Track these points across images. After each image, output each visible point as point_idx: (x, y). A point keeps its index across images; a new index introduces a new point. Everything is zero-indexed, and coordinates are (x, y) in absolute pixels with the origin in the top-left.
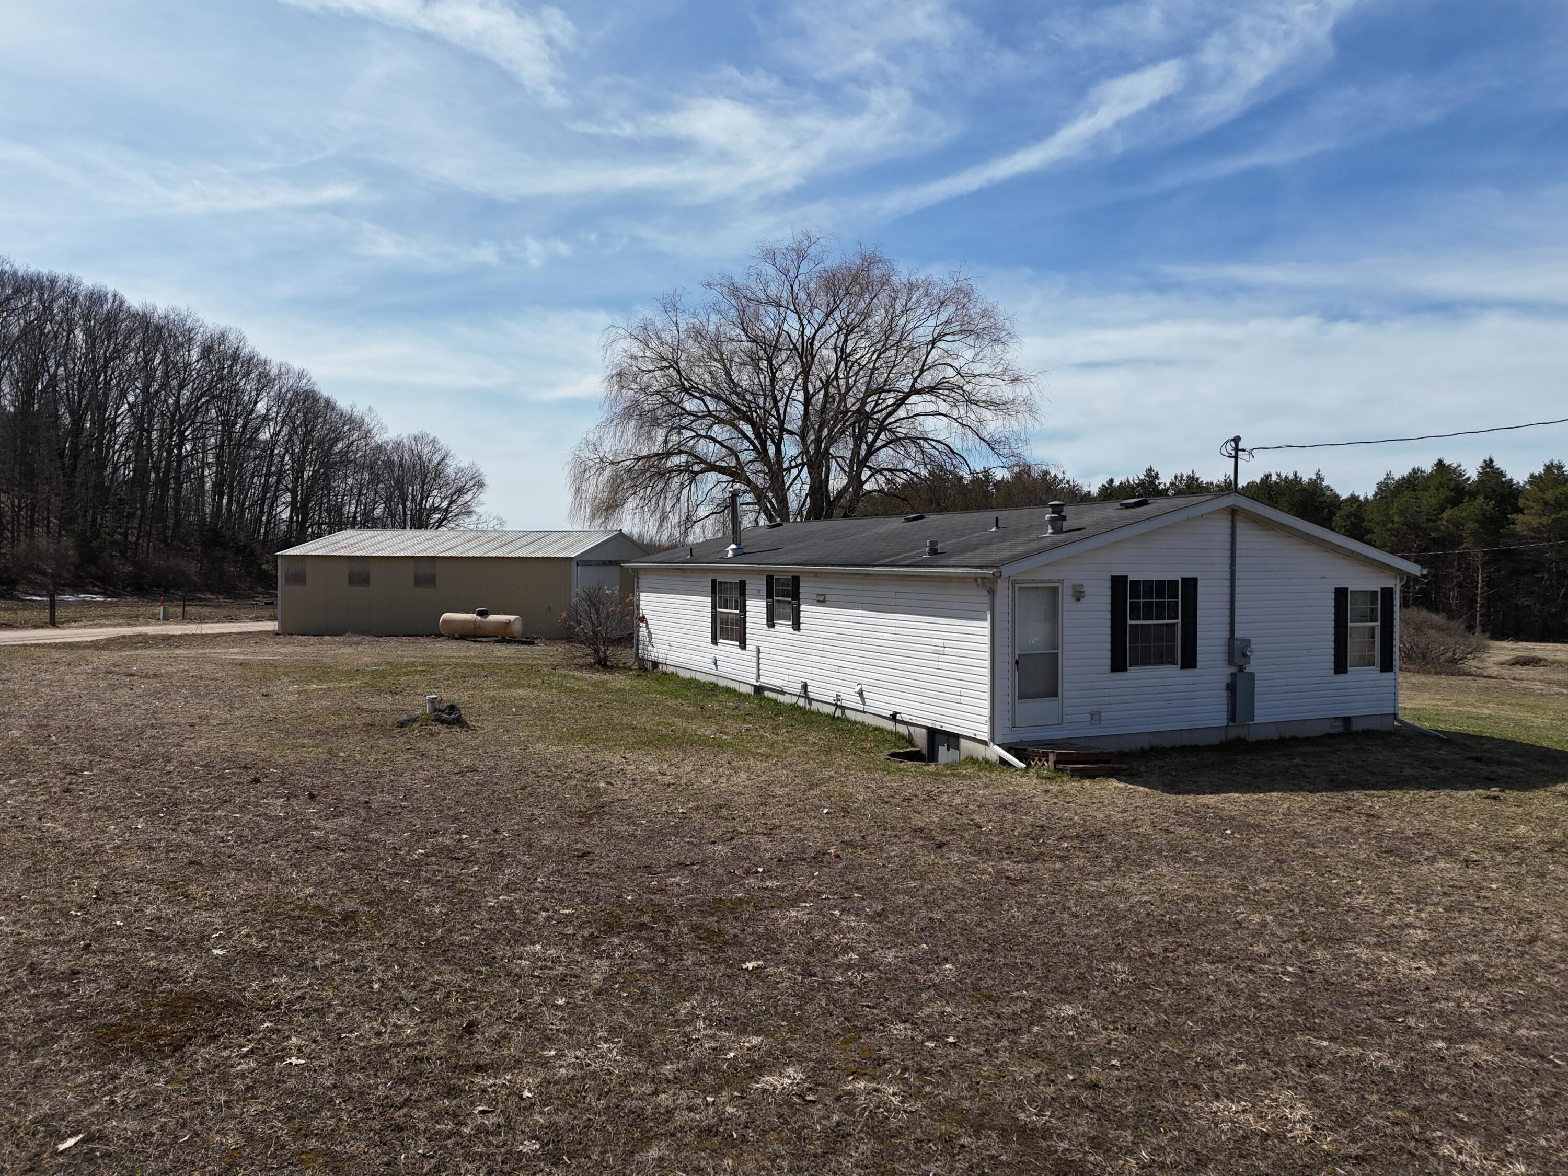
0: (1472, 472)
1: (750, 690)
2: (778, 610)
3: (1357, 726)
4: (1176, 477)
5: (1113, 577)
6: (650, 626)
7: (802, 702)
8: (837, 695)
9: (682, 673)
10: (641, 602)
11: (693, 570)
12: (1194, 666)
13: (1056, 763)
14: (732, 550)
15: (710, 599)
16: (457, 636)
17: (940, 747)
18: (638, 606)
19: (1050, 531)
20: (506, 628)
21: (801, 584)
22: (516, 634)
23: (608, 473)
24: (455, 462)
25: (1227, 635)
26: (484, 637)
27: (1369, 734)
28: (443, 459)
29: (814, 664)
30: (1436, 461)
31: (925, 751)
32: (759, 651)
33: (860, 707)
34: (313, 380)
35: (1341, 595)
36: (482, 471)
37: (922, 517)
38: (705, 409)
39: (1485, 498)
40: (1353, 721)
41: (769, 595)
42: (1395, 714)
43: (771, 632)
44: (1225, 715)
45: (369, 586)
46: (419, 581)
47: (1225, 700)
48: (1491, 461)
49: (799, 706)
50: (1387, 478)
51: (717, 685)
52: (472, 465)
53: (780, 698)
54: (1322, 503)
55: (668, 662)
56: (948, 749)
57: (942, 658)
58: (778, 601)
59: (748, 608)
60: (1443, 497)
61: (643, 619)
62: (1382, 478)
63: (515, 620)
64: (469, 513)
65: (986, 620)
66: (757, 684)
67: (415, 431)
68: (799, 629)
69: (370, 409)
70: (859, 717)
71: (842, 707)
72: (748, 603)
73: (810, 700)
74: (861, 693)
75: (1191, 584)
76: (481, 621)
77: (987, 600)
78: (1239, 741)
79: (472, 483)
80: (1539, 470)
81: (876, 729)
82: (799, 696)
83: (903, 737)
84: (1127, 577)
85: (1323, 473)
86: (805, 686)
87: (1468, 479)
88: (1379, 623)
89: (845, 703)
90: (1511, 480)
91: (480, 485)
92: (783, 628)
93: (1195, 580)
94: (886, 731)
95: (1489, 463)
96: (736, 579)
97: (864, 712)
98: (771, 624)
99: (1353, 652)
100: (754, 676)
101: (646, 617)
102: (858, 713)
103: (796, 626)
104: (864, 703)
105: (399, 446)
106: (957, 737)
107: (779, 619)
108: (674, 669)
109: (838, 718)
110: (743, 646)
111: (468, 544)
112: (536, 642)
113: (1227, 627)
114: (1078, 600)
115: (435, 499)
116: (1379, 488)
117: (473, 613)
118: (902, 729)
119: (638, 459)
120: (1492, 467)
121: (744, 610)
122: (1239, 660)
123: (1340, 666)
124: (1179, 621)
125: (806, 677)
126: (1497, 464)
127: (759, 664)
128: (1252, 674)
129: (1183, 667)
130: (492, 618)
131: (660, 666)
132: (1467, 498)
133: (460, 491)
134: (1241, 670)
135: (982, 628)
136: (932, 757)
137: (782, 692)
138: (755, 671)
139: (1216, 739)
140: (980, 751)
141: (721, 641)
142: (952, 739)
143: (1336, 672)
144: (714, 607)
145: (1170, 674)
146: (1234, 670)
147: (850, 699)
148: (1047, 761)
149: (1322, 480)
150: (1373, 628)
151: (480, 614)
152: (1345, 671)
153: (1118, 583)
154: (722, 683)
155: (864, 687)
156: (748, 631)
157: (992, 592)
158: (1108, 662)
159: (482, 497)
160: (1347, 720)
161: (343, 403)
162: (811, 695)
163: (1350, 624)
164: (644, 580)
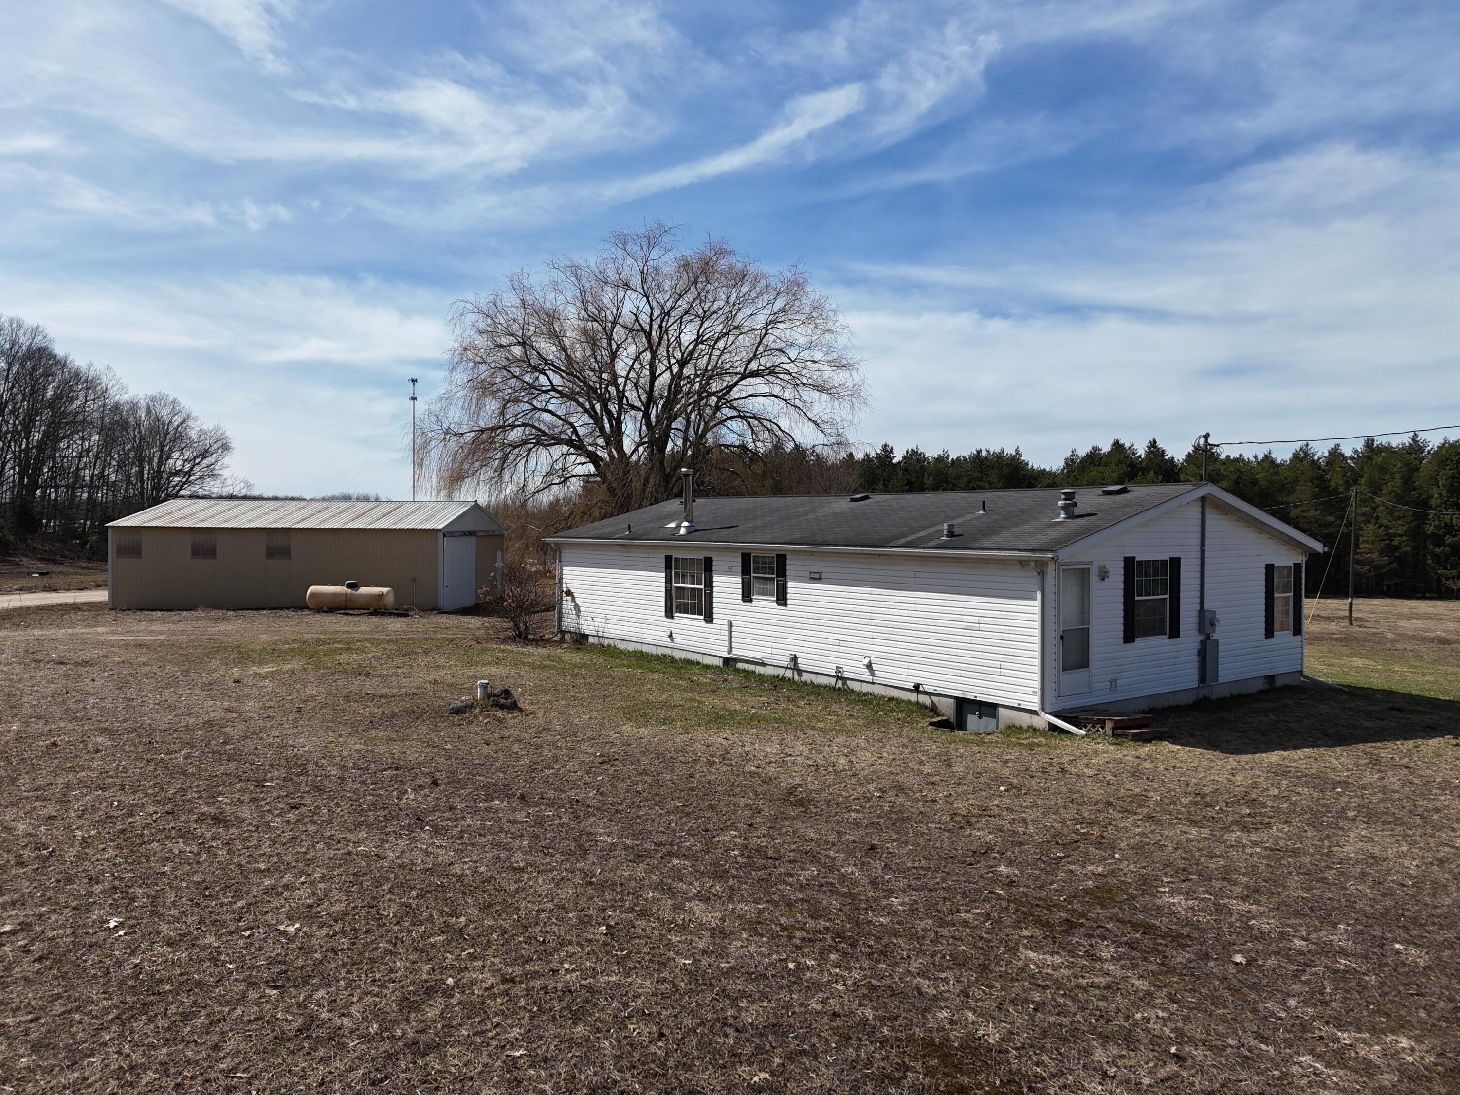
0: (1141, 450)
1: (719, 662)
2: (756, 586)
3: (1279, 683)
4: (907, 452)
5: (1125, 558)
6: (577, 600)
7: (789, 674)
8: (837, 667)
9: (622, 646)
10: (564, 576)
11: (639, 546)
12: (1178, 636)
13: (1114, 729)
14: (686, 527)
15: (663, 575)
16: (325, 609)
17: (969, 716)
18: (561, 579)
19: (1063, 516)
20: (378, 600)
21: (788, 562)
22: (388, 607)
23: (453, 444)
24: (198, 423)
25: (1198, 607)
26: (352, 609)
27: (1287, 688)
28: (183, 422)
29: (805, 638)
30: (1112, 442)
31: (953, 719)
32: (730, 625)
33: (869, 678)
34: (49, 336)
35: (1270, 569)
36: (227, 434)
37: (867, 498)
38: (549, 384)
39: (1155, 472)
40: (1277, 678)
41: (746, 571)
42: (1301, 671)
43: (747, 606)
44: (1197, 678)
45: (215, 558)
46: (271, 553)
47: (1196, 665)
48: (1155, 442)
49: (785, 678)
50: (1073, 455)
51: (673, 658)
52: (218, 428)
53: (759, 669)
54: (1024, 475)
55: (606, 635)
56: (980, 717)
57: (975, 633)
58: (756, 578)
59: (715, 584)
60: (1122, 471)
61: (569, 593)
62: (1068, 454)
63: (388, 592)
64: (214, 476)
65: (1035, 599)
66: (729, 656)
67: (152, 391)
68: (786, 605)
69: (109, 368)
70: (866, 688)
71: (842, 678)
72: (715, 579)
73: (800, 672)
74: (869, 666)
75: (1176, 562)
76: (352, 594)
77: (1037, 580)
78: (1206, 699)
79: (216, 446)
80: (1191, 449)
81: (891, 699)
82: (787, 668)
83: (926, 707)
84: (1134, 558)
85: (1021, 450)
86: (794, 659)
87: (1140, 457)
88: (1292, 594)
89: (846, 675)
90: (1173, 458)
91: (225, 447)
92: (765, 605)
93: (1179, 559)
94: (903, 701)
95: (1153, 444)
96: (701, 556)
97: (873, 683)
98: (747, 597)
99: (1277, 620)
100: (726, 649)
101: (572, 590)
102: (863, 684)
103: (782, 600)
104: (873, 675)
105: (134, 407)
106: (994, 706)
107: (759, 594)
108: (611, 642)
109: (839, 688)
110: (709, 618)
111: (320, 515)
112: (411, 613)
113: (1198, 600)
114: (1103, 579)
115: (176, 461)
116: (1066, 463)
117: (343, 585)
118: (924, 700)
119: (482, 431)
120: (1156, 447)
121: (709, 584)
122: (1208, 629)
123: (1269, 633)
124: (1167, 596)
125: (795, 650)
126: (1160, 444)
127: (731, 637)
128: (1217, 641)
129: (1170, 637)
130: (363, 590)
131: (591, 640)
132: (1140, 473)
133: (204, 455)
134: (1208, 638)
135: (1035, 606)
136: (960, 724)
137: (763, 664)
138: (727, 644)
139: (1190, 699)
140: (1025, 720)
141: (677, 614)
142: (989, 709)
143: (1267, 637)
144: (668, 581)
145: (1161, 642)
146: (1202, 638)
147: (854, 669)
148: (1103, 728)
149: (1020, 455)
150: (1288, 597)
151: (350, 586)
152: (1272, 636)
153: (1129, 563)
154: (677, 655)
155: (873, 660)
156: (715, 605)
157: (1042, 574)
158: (1121, 634)
159: (227, 460)
160: (1271, 678)
161: (79, 360)
162: (801, 667)
163: (1276, 595)
164: (566, 554)
